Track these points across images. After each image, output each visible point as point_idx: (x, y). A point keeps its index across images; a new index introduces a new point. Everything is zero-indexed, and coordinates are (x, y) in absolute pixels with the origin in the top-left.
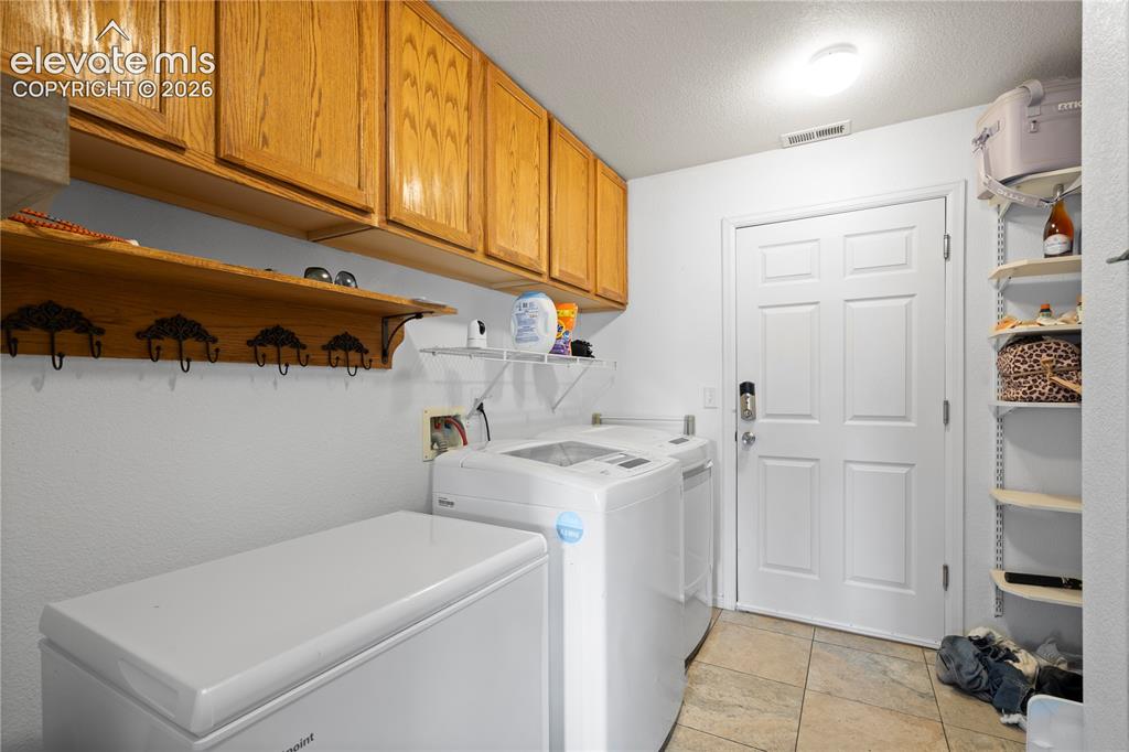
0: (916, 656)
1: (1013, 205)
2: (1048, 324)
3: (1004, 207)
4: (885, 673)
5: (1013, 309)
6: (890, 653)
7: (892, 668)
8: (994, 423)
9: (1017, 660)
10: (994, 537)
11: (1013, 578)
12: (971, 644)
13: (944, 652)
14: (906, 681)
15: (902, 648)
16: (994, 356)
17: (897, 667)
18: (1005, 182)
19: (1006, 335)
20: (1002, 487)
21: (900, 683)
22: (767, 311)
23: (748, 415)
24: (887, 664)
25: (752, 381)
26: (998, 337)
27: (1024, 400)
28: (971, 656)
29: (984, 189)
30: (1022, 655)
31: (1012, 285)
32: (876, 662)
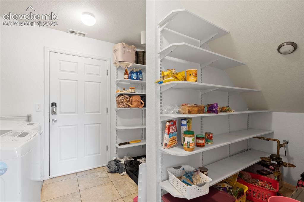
0: (102, 169)
1: (120, 67)
2: (126, 92)
3: (117, 67)
4: (97, 177)
5: (119, 89)
6: (96, 171)
7: (98, 174)
8: (115, 112)
9: (121, 161)
10: (115, 137)
11: (120, 145)
12: (113, 161)
13: (109, 166)
14: (102, 176)
15: (98, 169)
16: (115, 98)
17: (99, 174)
18: (119, 62)
19: (119, 94)
20: (116, 126)
21: (101, 177)
22: (61, 80)
23: (54, 113)
24: (97, 174)
25: (56, 102)
26: (116, 94)
27: (122, 107)
28: (114, 164)
29: (115, 62)
30: (122, 160)
31: (119, 84)
32: (94, 175)
